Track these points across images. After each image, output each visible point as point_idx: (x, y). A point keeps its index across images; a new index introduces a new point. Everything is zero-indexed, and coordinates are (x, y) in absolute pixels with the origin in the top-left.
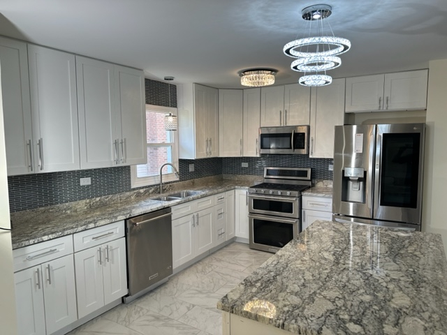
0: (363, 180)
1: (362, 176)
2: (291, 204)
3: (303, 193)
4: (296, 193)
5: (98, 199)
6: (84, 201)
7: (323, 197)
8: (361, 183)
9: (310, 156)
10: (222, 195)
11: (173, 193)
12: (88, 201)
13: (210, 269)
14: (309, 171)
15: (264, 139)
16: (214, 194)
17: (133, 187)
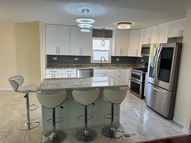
10: (121, 70)
12: (76, 64)
16: (116, 69)
17: (91, 62)
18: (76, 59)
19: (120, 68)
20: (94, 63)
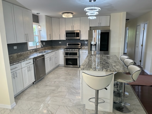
0: (96, 45)
1: (95, 44)
2: (77, 53)
3: (80, 50)
4: (78, 50)
5: (19, 53)
6: (16, 54)
7: (85, 50)
8: (95, 46)
9: (81, 39)
10: (56, 52)
11: (40, 51)
12: (17, 54)
13: (56, 73)
14: (80, 44)
15: (67, 34)
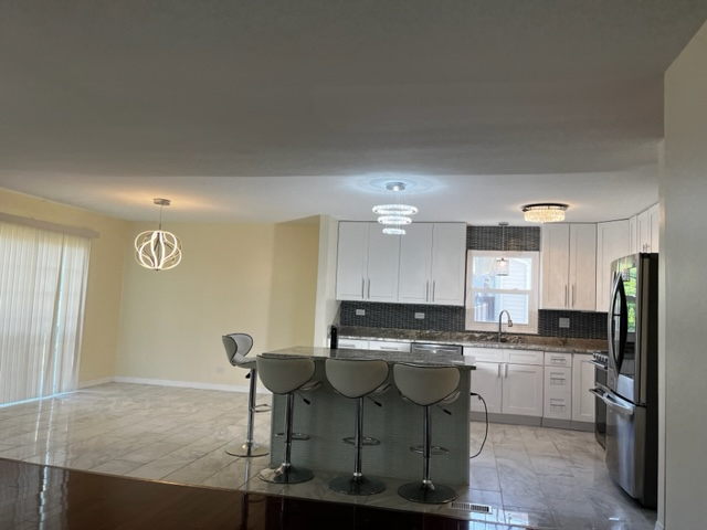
10: (564, 356)
16: (544, 351)
17: (467, 329)
18: (420, 316)
19: (557, 349)
20: (477, 332)
